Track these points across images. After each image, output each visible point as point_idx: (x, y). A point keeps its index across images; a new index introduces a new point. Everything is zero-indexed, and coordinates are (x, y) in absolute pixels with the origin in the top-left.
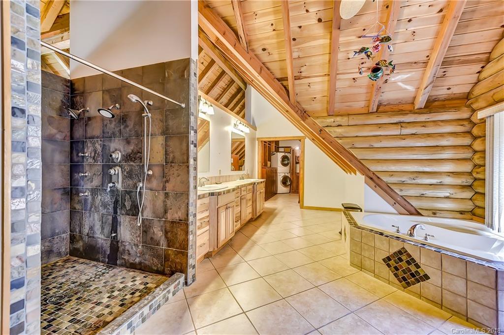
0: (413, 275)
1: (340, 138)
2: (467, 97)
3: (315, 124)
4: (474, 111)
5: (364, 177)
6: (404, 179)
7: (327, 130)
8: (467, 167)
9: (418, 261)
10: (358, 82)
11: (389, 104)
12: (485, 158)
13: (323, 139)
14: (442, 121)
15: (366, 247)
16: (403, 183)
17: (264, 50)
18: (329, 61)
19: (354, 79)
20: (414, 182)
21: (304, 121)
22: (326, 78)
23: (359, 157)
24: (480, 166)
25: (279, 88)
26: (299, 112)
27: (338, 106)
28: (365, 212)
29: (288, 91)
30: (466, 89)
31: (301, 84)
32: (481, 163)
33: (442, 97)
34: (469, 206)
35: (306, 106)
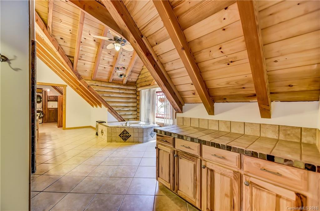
0: (127, 137)
1: (98, 91)
2: (135, 82)
3: (85, 82)
4: (137, 87)
5: (107, 108)
6: (121, 109)
7: (92, 87)
8: (135, 105)
9: (128, 132)
10: (106, 69)
11: (115, 80)
12: (139, 102)
13: (90, 91)
14: (130, 89)
15: (113, 133)
16: (120, 110)
17: (62, 39)
18: (96, 57)
19: (105, 67)
20: (123, 110)
21: (79, 80)
22: (93, 63)
23: (105, 100)
24: (138, 104)
25: (68, 61)
26: (77, 75)
27: (97, 77)
28: (108, 122)
29: (73, 64)
30: (135, 80)
31: (80, 62)
32: (139, 103)
33: (130, 81)
34: (135, 116)
35: (80, 73)
